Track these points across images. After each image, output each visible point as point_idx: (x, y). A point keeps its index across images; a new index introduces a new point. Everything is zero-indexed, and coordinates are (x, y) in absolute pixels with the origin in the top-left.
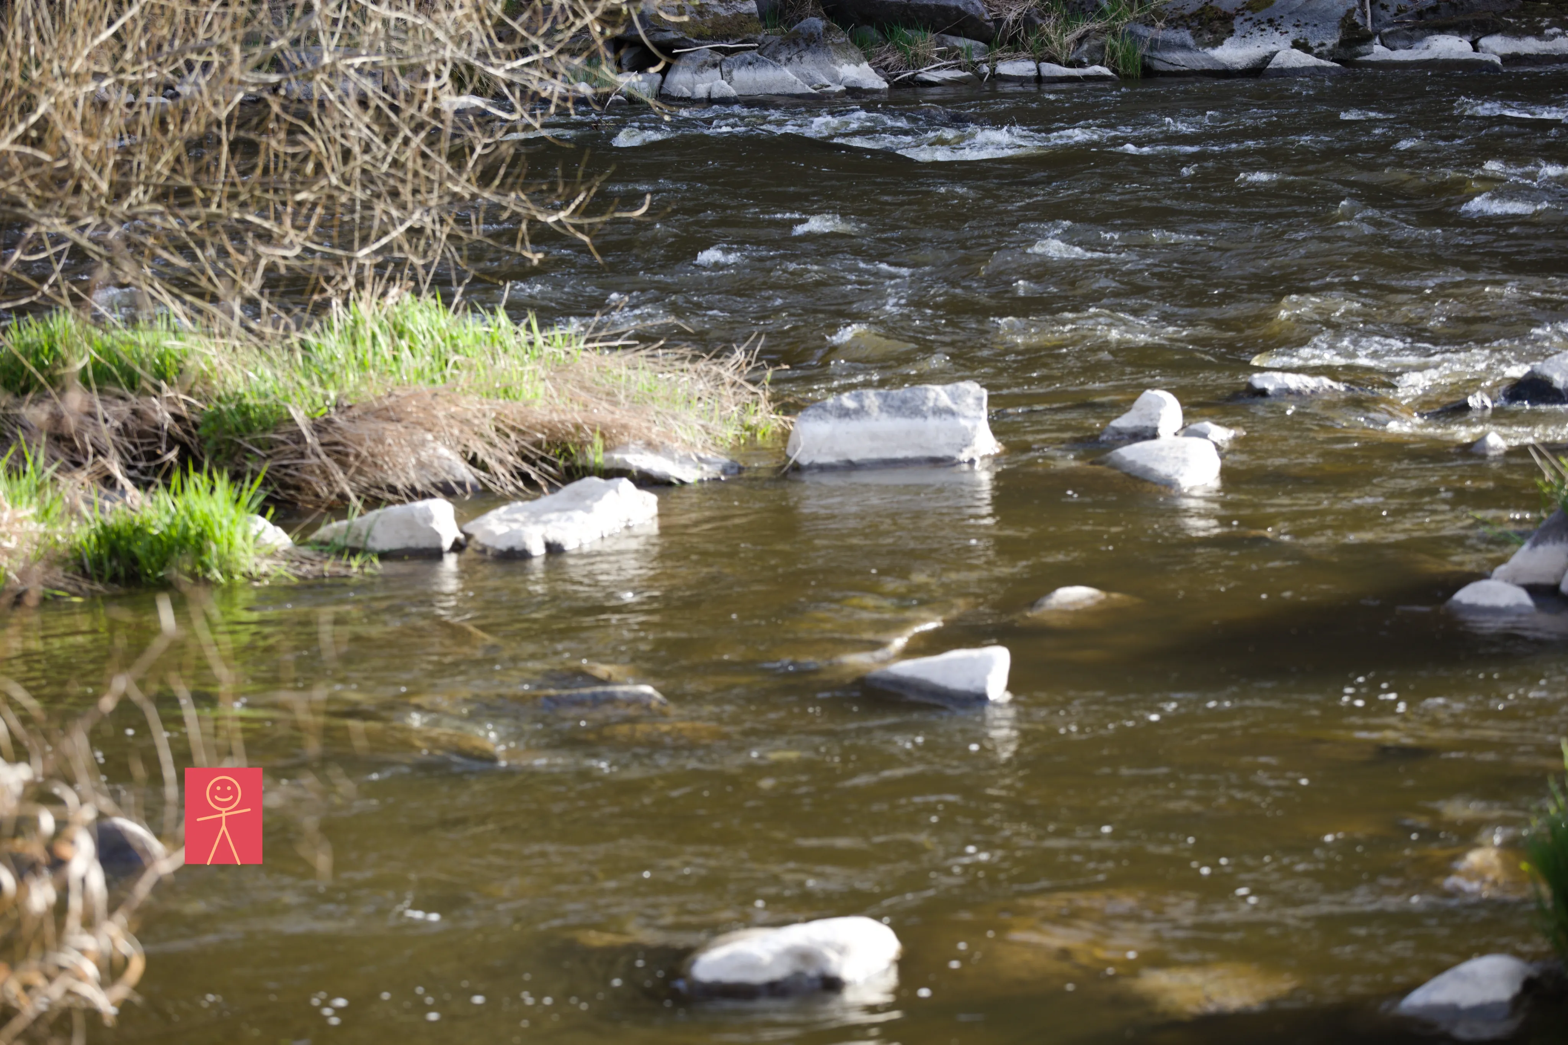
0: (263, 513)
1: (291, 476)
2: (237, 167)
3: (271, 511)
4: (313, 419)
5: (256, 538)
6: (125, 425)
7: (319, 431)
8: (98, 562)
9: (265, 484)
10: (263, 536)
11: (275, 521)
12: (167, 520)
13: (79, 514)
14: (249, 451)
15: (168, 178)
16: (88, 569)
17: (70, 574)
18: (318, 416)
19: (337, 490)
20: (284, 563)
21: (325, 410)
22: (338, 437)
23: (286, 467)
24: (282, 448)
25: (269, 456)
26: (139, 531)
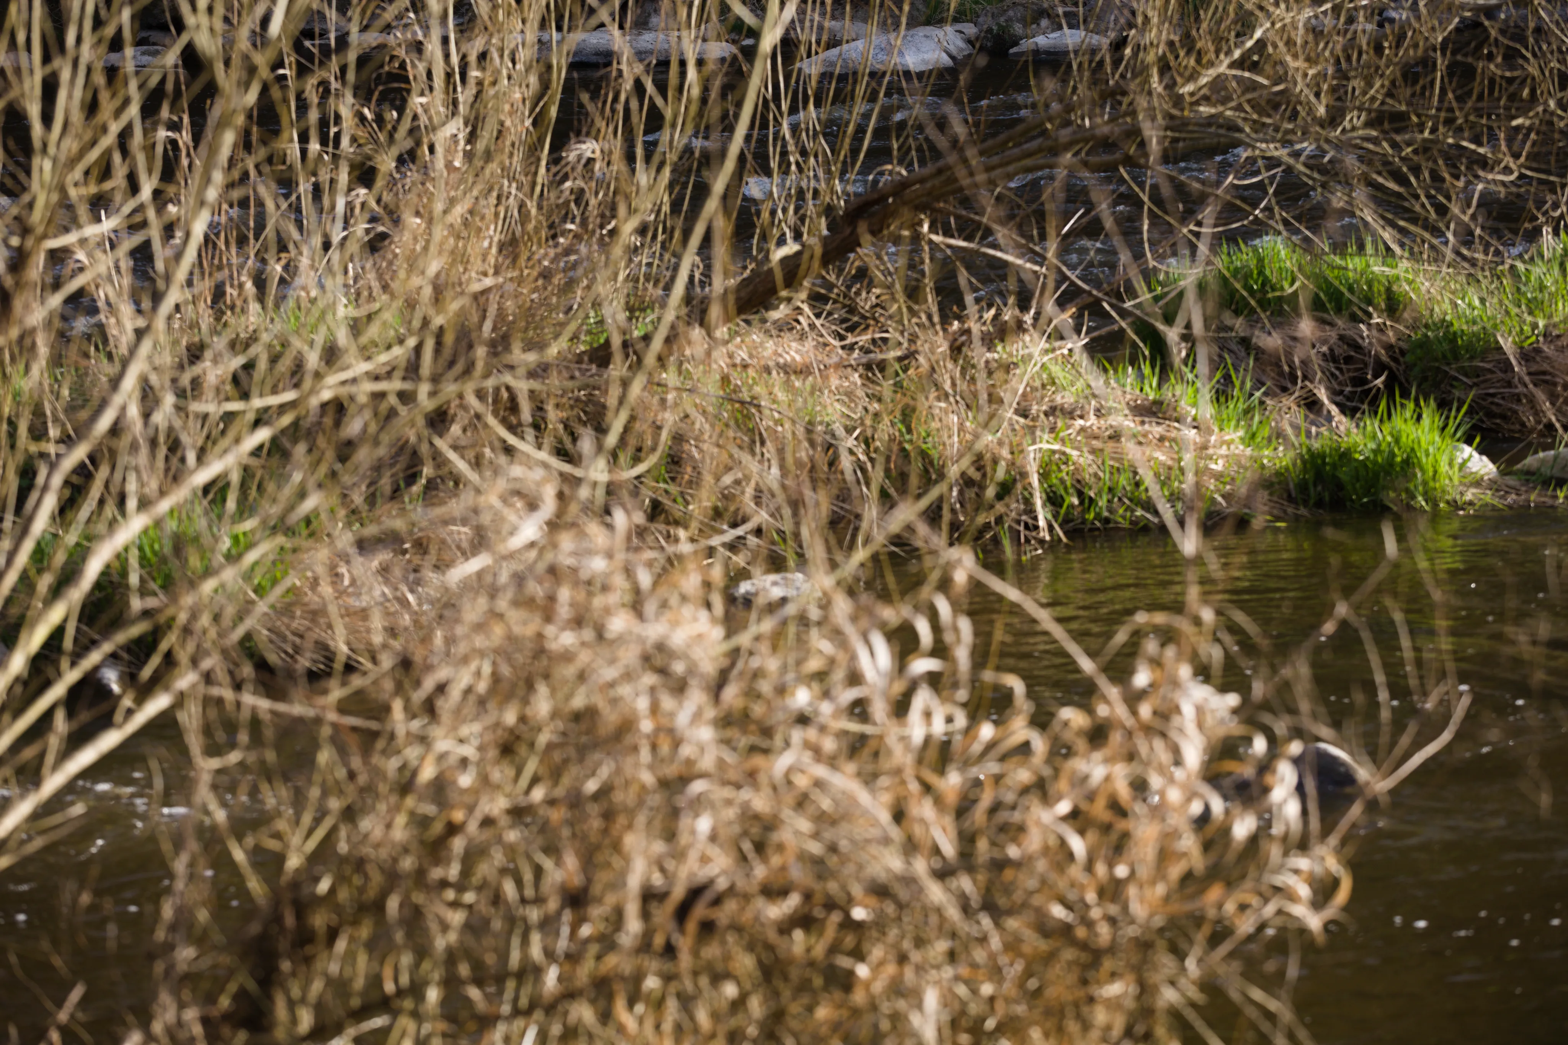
0: (1469, 442)
1: (1498, 405)
2: (1454, 92)
3: (1478, 440)
4: (1522, 348)
5: (1462, 466)
6: (1331, 350)
7: (1527, 361)
8: (1303, 486)
9: (1470, 412)
10: (1469, 464)
11: (1481, 451)
12: (1372, 445)
13: (1286, 438)
14: (1456, 379)
15: (1383, 103)
16: (1294, 494)
17: (1275, 499)
18: (1526, 344)
19: (1545, 420)
20: (1489, 492)
21: (1533, 339)
22: (1546, 367)
23: (1493, 395)
24: (1489, 376)
25: (1475, 384)
26: (1345, 456)
